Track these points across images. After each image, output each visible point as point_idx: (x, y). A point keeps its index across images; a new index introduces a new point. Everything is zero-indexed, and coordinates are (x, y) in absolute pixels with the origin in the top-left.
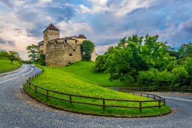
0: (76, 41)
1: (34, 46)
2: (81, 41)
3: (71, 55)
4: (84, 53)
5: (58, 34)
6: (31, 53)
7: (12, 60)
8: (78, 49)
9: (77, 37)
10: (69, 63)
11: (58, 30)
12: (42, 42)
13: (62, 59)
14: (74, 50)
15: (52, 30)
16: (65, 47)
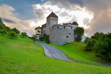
2: (74, 27)
3: (67, 37)
5: (57, 20)
8: (73, 33)
9: (72, 23)
10: (66, 43)
11: (57, 17)
12: (45, 24)
13: (62, 39)
14: (70, 34)
15: (53, 17)
16: (64, 31)
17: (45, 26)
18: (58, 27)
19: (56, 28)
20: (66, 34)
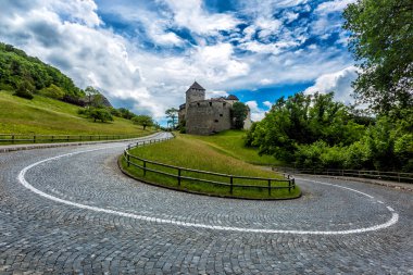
0: (224, 104)
1: (173, 110)
2: (231, 103)
3: (217, 121)
4: (234, 119)
5: (203, 95)
6: (170, 119)
7: (145, 126)
9: (226, 98)
11: (203, 90)
12: (185, 104)
13: (206, 126)
14: (221, 115)
15: (196, 89)
16: (210, 110)
17: (185, 108)
18: (198, 104)
19: (195, 107)
20: (214, 116)
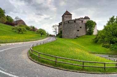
0: (82, 21)
1: (56, 26)
2: (86, 21)
4: (88, 29)
5: (71, 17)
6: (54, 30)
7: (42, 34)
8: (84, 26)
9: (83, 18)
10: (77, 36)
11: (71, 15)
12: (61, 23)
13: (73, 33)
14: (81, 27)
15: (67, 15)
16: (74, 25)
17: (61, 24)
18: (68, 22)
19: (67, 23)
20: (77, 28)
